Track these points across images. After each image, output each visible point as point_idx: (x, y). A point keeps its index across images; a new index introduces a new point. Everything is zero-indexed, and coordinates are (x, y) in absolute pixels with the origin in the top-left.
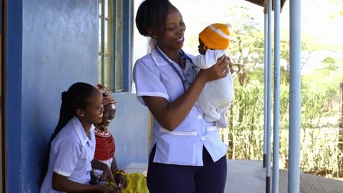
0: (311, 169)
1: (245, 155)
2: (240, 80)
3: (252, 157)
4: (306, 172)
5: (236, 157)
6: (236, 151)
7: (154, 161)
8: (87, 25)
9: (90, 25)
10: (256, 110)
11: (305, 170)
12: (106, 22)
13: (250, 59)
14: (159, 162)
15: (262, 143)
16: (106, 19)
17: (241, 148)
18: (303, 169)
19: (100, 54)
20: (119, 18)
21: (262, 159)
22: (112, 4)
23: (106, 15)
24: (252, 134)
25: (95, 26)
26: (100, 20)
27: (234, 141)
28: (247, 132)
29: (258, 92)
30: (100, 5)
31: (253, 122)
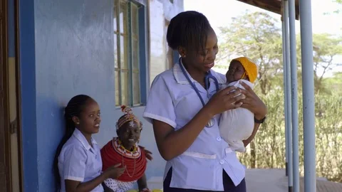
0: (336, 176)
1: (268, 163)
2: (261, 87)
3: (275, 165)
4: (330, 180)
5: (258, 165)
6: (258, 159)
7: (171, 186)
8: (102, 42)
9: (105, 42)
10: (277, 117)
11: (329, 177)
12: (122, 38)
13: (271, 65)
14: (176, 187)
15: (285, 151)
16: (122, 34)
17: (264, 156)
18: (327, 176)
19: (116, 69)
20: (135, 32)
21: (284, 167)
22: (128, 18)
23: (122, 31)
24: (274, 142)
25: (110, 43)
26: (115, 36)
27: (257, 150)
28: (268, 140)
29: (279, 99)
30: (115, 20)
31: (274, 130)
